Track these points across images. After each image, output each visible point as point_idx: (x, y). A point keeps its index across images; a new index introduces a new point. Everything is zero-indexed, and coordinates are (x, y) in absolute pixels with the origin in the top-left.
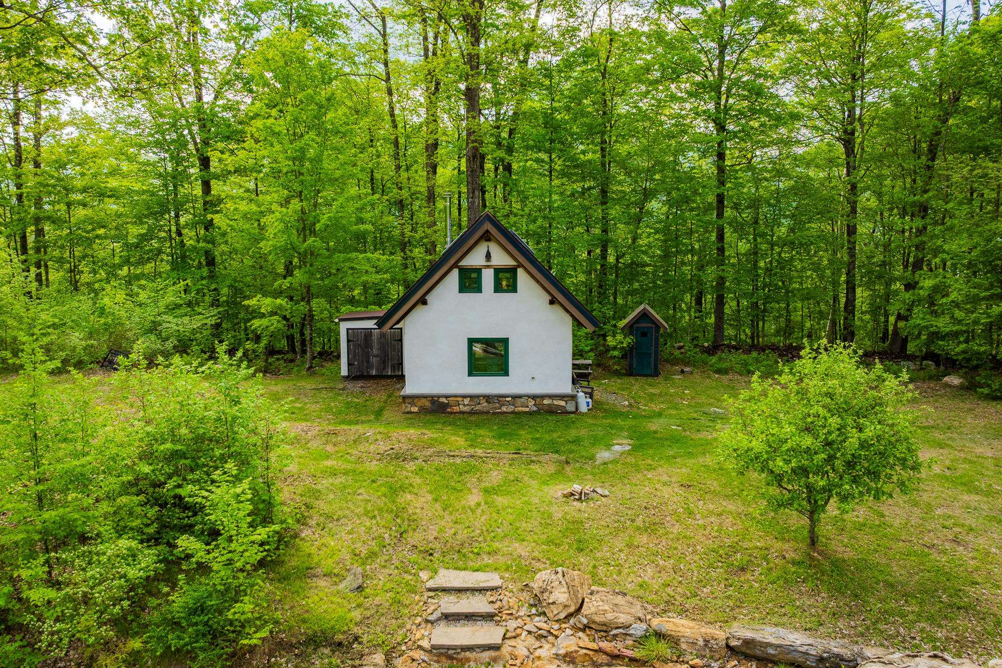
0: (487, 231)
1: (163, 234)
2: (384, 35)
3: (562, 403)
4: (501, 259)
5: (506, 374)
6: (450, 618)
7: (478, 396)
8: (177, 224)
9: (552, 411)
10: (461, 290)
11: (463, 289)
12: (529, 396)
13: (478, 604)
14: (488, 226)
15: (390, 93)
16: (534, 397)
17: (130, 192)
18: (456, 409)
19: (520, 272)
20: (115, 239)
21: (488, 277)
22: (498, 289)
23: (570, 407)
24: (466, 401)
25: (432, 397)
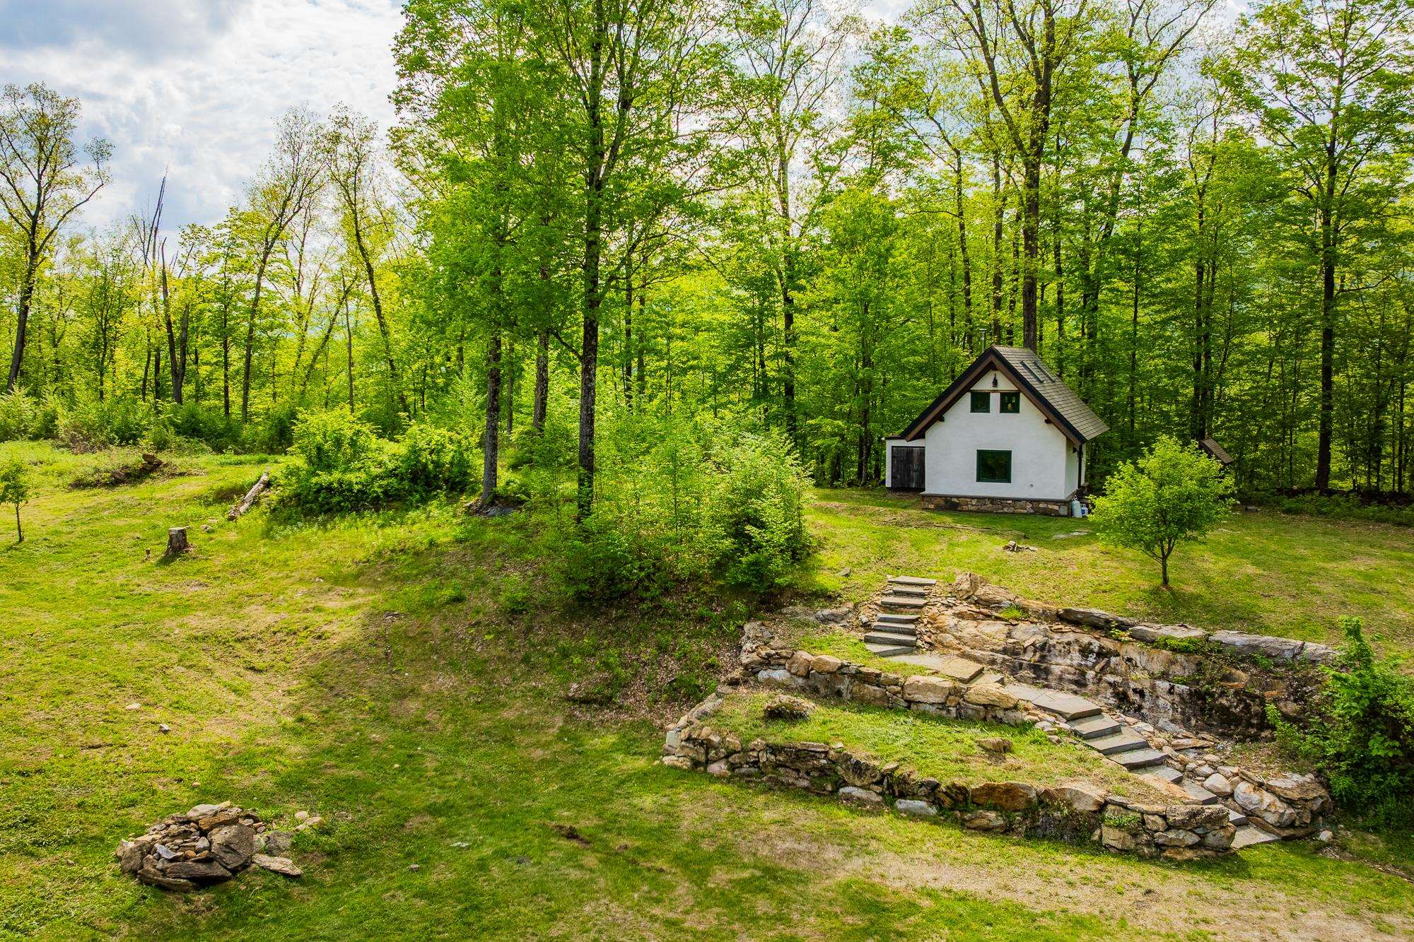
0: (991, 363)
1: (748, 366)
2: (958, 172)
3: (1056, 508)
4: (1006, 385)
5: (1009, 481)
6: (896, 593)
7: (984, 498)
8: (761, 356)
9: (1047, 514)
10: (973, 411)
11: (975, 408)
12: (1027, 500)
13: (920, 590)
14: (992, 358)
15: (962, 227)
16: (1031, 501)
17: (721, 324)
18: (965, 508)
19: (1022, 396)
20: (705, 369)
21: (995, 400)
22: (1004, 409)
23: (1063, 511)
24: (974, 502)
25: (946, 497)
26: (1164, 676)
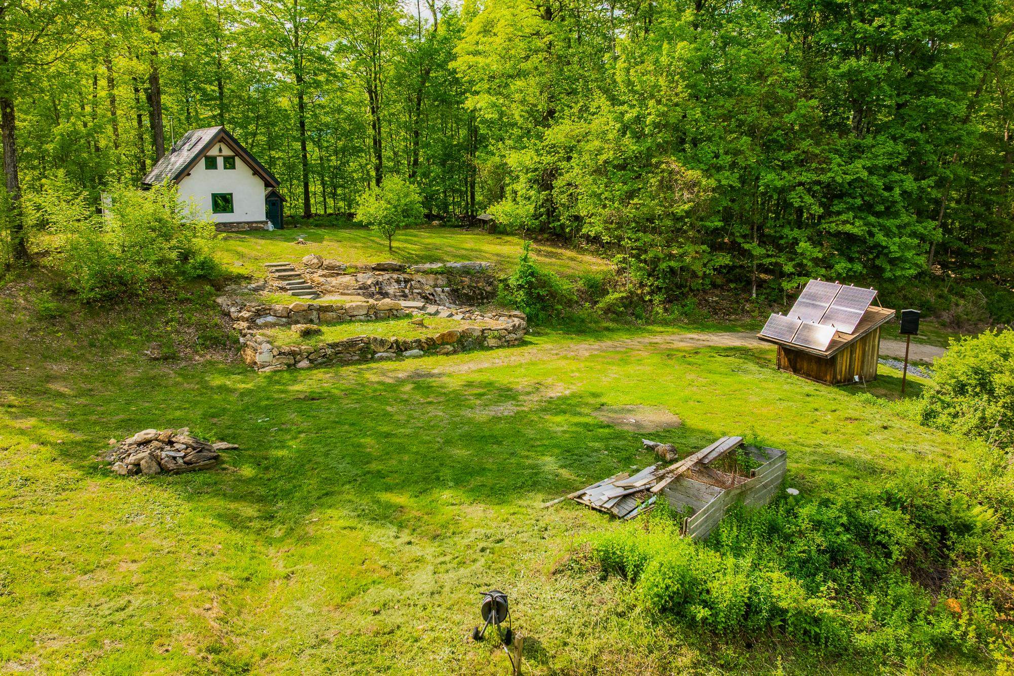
0: (222, 137)
3: (259, 225)
4: (227, 151)
5: (233, 212)
6: (277, 271)
9: (257, 230)
10: (207, 168)
12: (245, 223)
13: (288, 268)
16: (248, 223)
19: (237, 159)
21: (220, 161)
22: (226, 167)
23: (266, 227)
26: (436, 286)
